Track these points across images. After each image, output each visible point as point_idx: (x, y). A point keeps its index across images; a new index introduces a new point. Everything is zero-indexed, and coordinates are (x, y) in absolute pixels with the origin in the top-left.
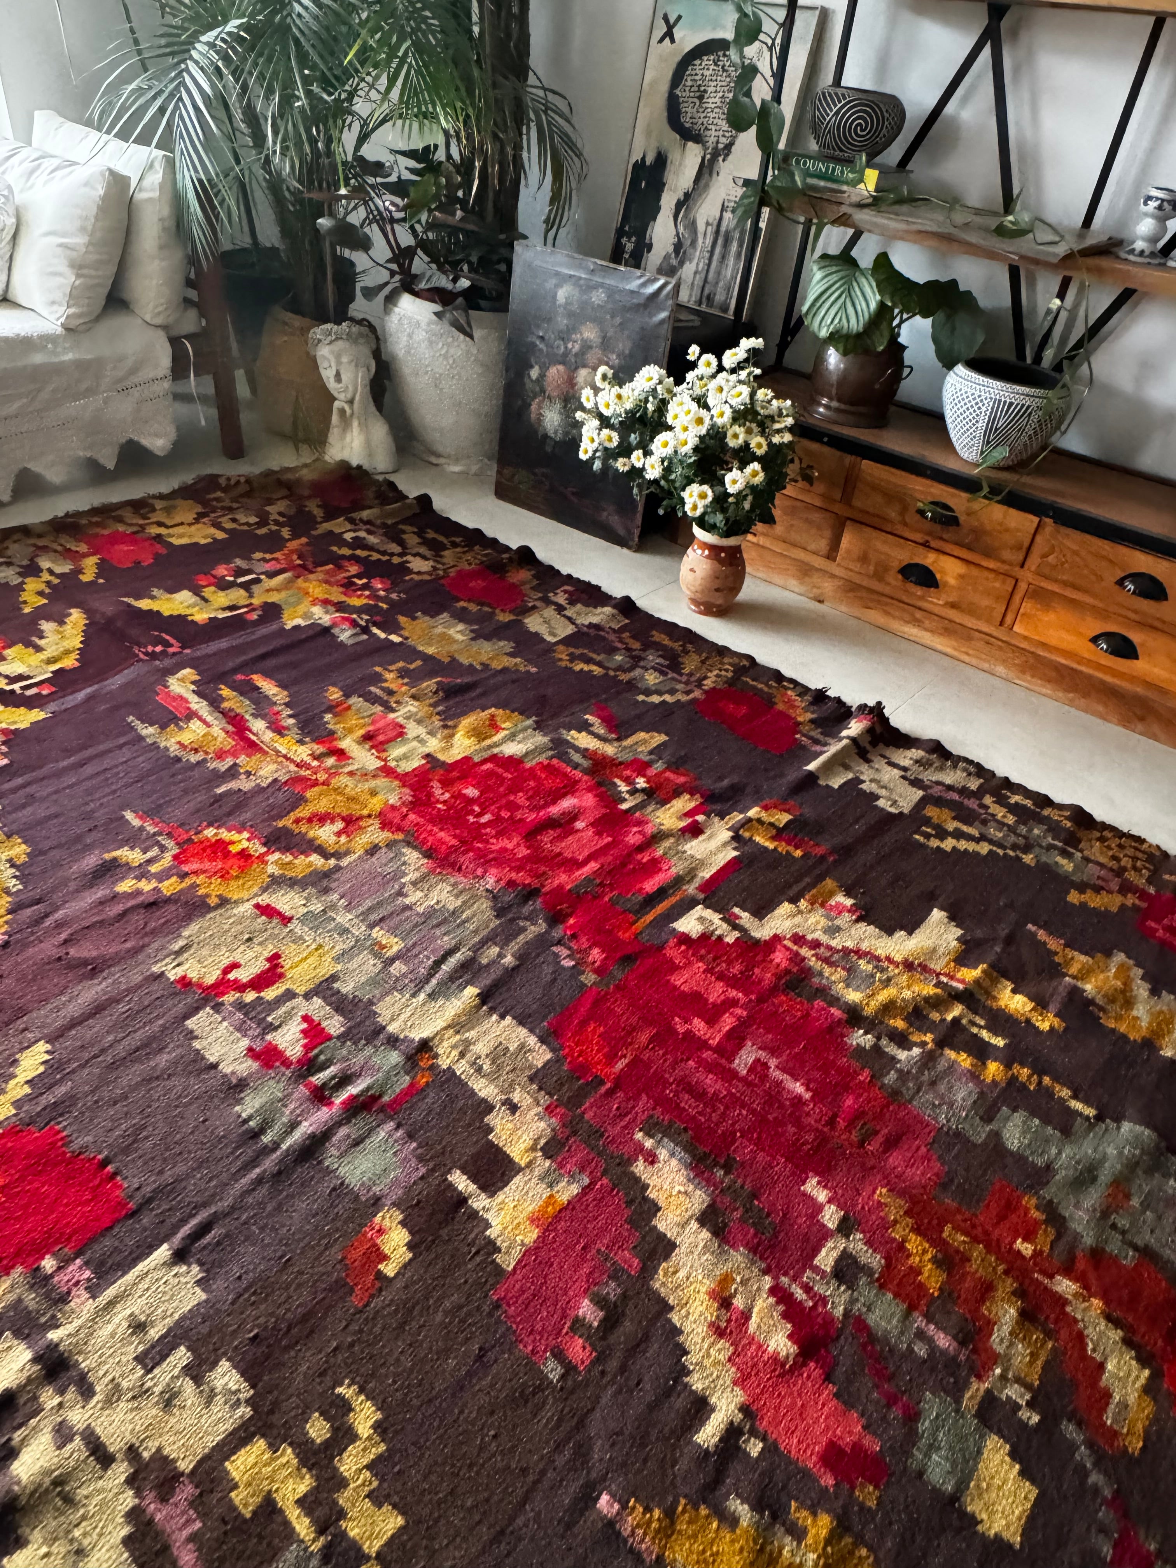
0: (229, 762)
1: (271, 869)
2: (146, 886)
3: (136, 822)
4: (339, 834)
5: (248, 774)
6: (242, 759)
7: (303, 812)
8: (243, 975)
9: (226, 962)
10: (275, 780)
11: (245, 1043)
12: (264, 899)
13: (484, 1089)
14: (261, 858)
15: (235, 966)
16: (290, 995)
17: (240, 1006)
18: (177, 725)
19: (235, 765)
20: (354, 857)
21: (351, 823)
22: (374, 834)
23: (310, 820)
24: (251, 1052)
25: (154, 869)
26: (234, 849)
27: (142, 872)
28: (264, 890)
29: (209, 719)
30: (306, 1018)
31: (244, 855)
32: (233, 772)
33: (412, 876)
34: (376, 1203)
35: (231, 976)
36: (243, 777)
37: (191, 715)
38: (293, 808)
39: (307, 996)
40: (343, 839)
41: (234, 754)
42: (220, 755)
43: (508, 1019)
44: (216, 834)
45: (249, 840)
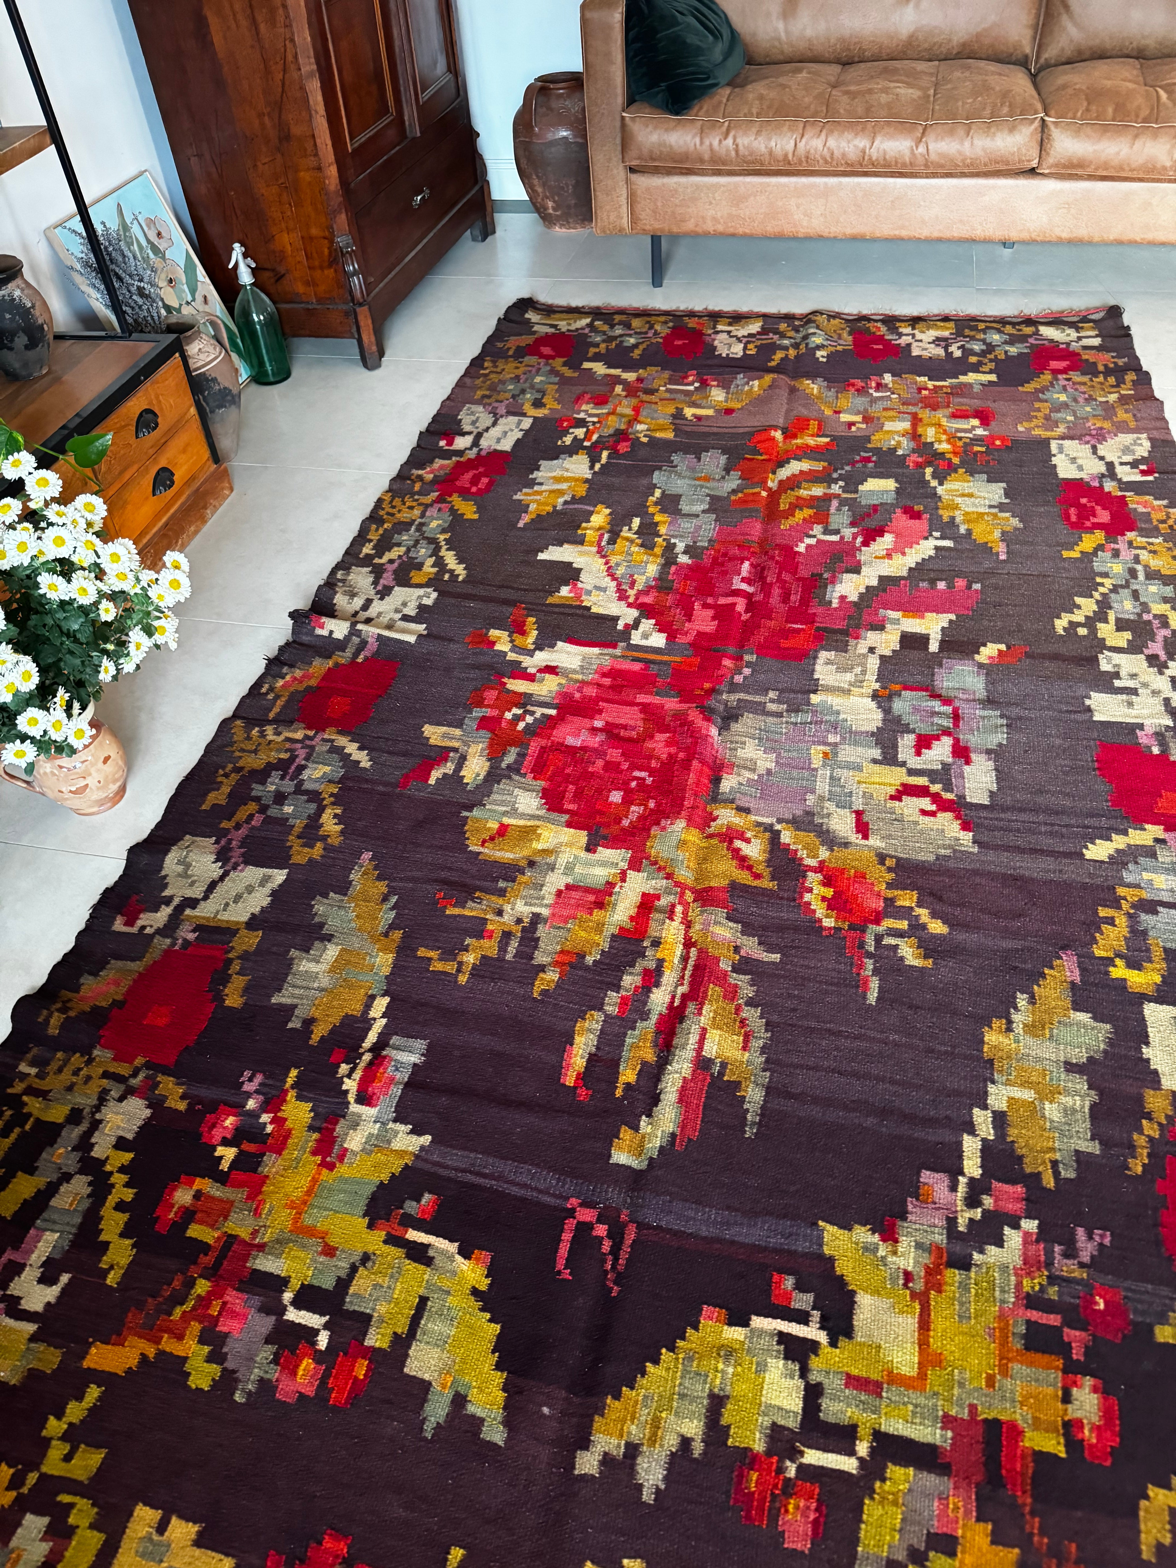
0: (736, 979)
1: (824, 853)
2: (923, 914)
3: (874, 984)
4: (748, 841)
5: (737, 949)
6: (725, 965)
7: (744, 877)
8: (926, 803)
9: (927, 819)
10: (728, 918)
11: (967, 769)
12: (855, 838)
13: (873, 663)
14: (821, 868)
15: (924, 812)
16: (911, 772)
17: (948, 788)
18: (721, 1074)
19: (734, 970)
20: (760, 819)
21: (730, 836)
22: (726, 817)
23: (750, 868)
24: (968, 762)
25: (903, 925)
26: (829, 892)
27: (917, 929)
28: (846, 845)
29: (693, 1039)
30: (918, 753)
31: (827, 882)
32: (744, 966)
33: (747, 774)
34: (981, 666)
35: (934, 808)
36: (743, 953)
37: (702, 1063)
38: (745, 888)
39: (903, 764)
40: (749, 835)
41: (721, 979)
42: (731, 993)
43: (816, 677)
44: (827, 916)
45: (810, 890)
